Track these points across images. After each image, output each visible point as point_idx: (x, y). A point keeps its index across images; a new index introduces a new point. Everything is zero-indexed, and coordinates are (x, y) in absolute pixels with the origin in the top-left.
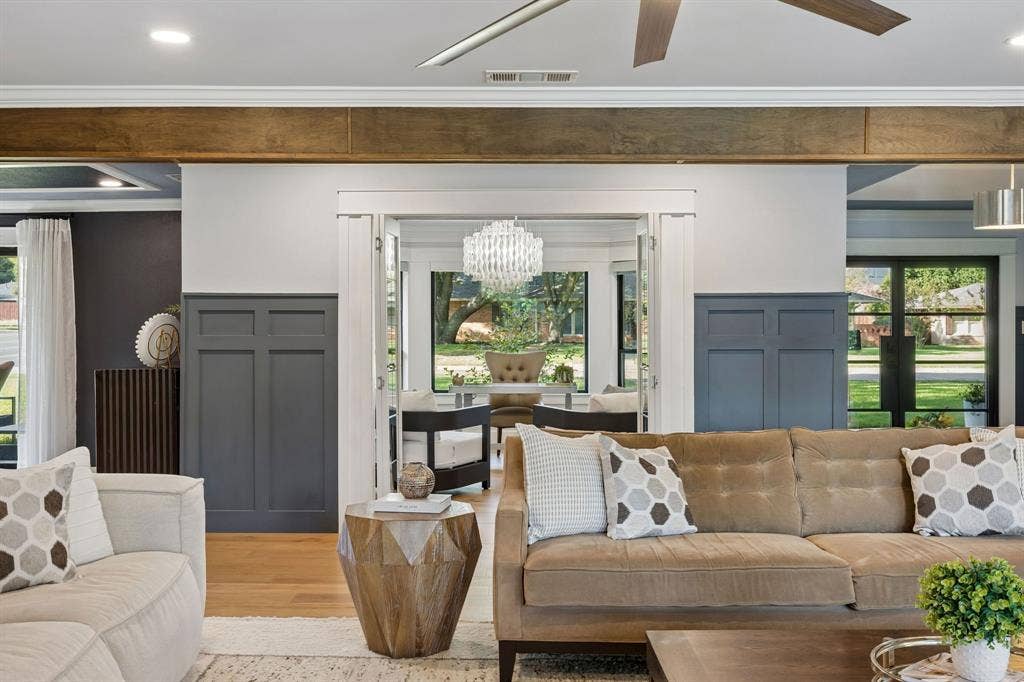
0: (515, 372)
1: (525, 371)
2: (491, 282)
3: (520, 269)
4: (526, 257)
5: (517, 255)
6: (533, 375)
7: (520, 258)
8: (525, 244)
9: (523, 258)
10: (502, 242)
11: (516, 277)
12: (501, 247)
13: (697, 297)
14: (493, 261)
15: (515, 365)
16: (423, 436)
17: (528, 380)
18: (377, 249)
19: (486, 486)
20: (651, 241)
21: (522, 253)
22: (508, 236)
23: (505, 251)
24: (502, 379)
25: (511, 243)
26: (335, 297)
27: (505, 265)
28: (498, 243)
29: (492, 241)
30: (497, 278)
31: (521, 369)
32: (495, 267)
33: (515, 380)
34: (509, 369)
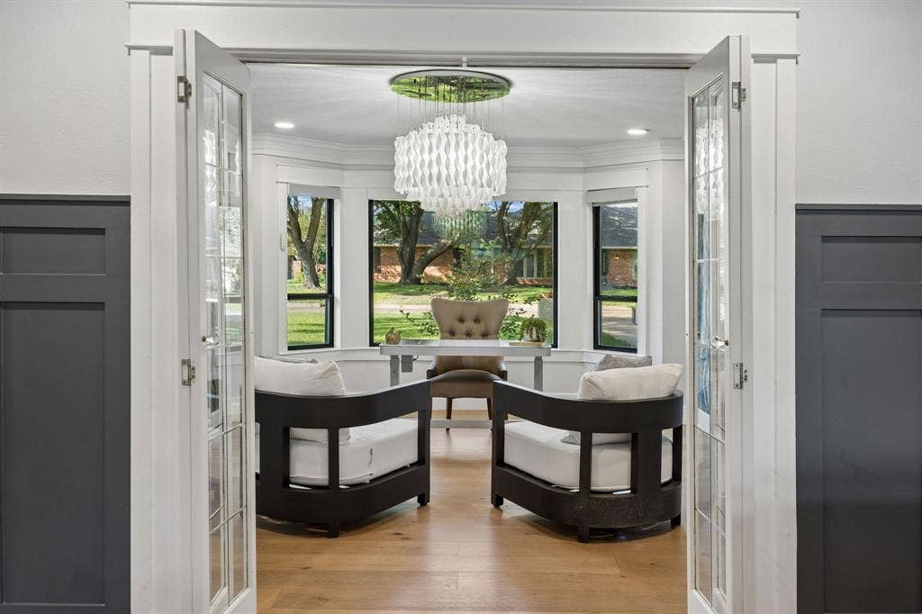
0: (469, 324)
1: (482, 324)
2: (434, 201)
3: (474, 182)
4: (484, 165)
5: (470, 163)
6: (493, 326)
7: (474, 167)
8: (481, 148)
9: (478, 167)
10: (448, 144)
11: (469, 194)
12: (446, 151)
13: (802, 211)
14: (435, 170)
15: (470, 315)
16: (322, 435)
17: (485, 335)
18: (180, 100)
19: (424, 500)
20: (736, 91)
21: (477, 160)
22: (457, 135)
23: (452, 156)
24: (452, 334)
25: (462, 144)
26: (125, 202)
27: (452, 177)
28: (443, 143)
29: (434, 142)
30: (442, 196)
31: (477, 320)
32: (439, 180)
33: (469, 335)
34: (461, 320)
